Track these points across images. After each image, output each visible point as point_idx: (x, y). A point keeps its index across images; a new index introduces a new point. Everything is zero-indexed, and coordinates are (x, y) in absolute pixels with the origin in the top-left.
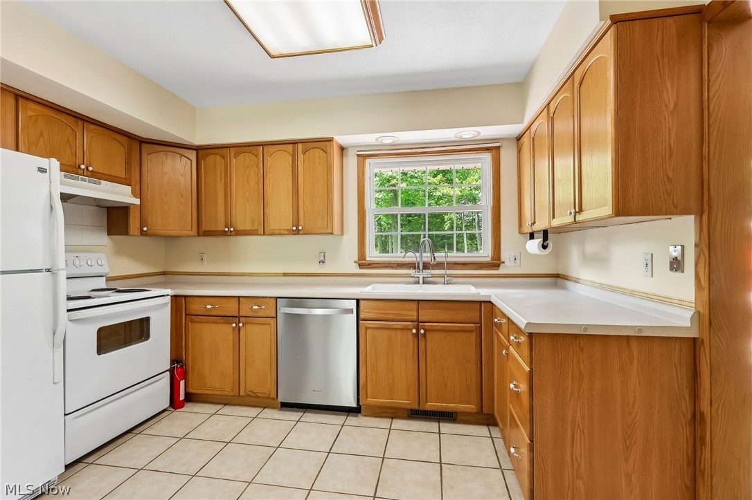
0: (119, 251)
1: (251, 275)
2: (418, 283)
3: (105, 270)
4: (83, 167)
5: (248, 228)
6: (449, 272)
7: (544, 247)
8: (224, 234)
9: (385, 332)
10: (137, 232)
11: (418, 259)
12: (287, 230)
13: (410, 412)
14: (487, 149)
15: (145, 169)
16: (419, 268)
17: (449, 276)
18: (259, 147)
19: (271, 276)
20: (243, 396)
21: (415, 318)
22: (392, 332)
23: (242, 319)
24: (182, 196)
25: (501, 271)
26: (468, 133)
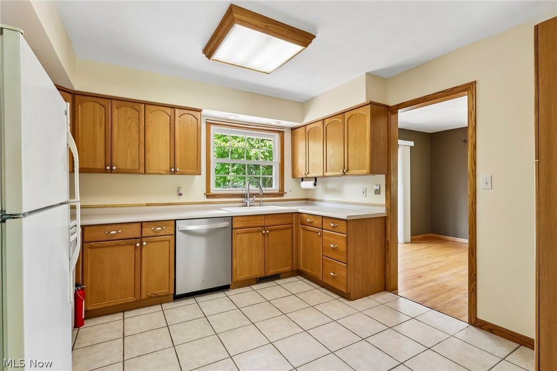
2: (247, 206)
5: (129, 167)
6: (263, 199)
7: (315, 185)
8: (105, 171)
9: (247, 235)
11: (247, 192)
12: (166, 171)
13: (258, 279)
14: (278, 132)
16: (247, 197)
17: (263, 201)
18: (141, 105)
19: (135, 206)
20: (144, 300)
21: (263, 224)
22: (251, 234)
23: (144, 239)
25: (284, 198)
26: (273, 122)
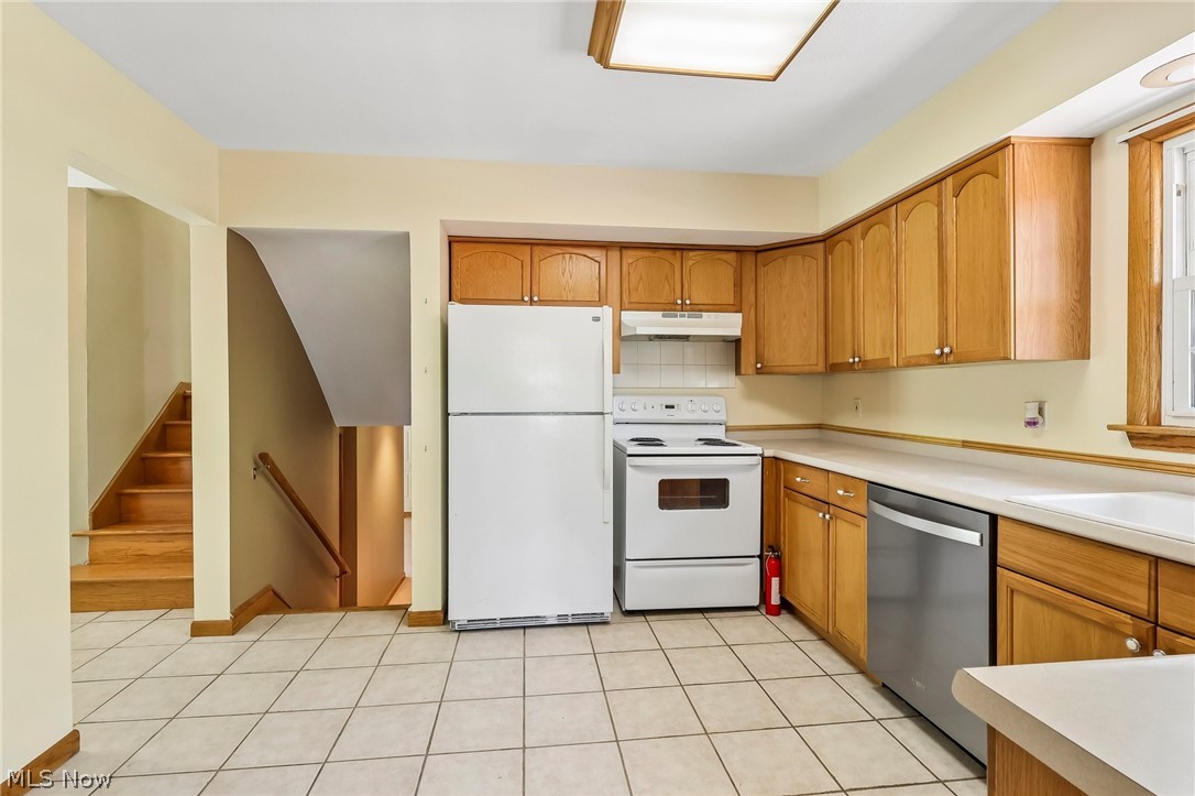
0: (752, 394)
1: (903, 437)
3: (722, 417)
4: (679, 302)
5: (878, 355)
10: (751, 370)
12: (930, 355)
15: (761, 286)
18: (889, 209)
19: (943, 444)
20: (831, 635)
21: (1145, 607)
22: (1076, 623)
23: (831, 509)
24: (805, 315)
